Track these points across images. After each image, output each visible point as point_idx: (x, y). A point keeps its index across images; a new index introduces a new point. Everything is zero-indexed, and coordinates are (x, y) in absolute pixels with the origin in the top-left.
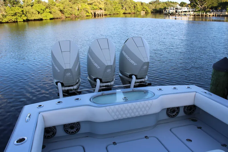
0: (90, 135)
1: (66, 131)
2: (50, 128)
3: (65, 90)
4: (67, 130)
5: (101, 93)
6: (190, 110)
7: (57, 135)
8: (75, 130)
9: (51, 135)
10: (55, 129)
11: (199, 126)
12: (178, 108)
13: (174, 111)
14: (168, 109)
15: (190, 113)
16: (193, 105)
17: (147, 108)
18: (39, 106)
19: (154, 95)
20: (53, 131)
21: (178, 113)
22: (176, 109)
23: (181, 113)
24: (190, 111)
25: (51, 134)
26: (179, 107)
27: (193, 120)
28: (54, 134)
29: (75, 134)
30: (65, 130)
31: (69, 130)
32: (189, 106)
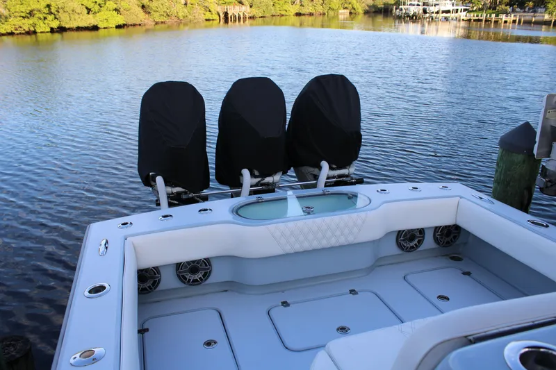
0: (231, 287)
1: (182, 278)
2: (146, 270)
3: (172, 193)
4: (183, 276)
5: (254, 198)
6: (448, 235)
7: (162, 286)
8: (200, 276)
9: (149, 287)
10: (159, 272)
11: (467, 270)
12: (422, 231)
13: (412, 238)
14: (400, 233)
15: (448, 242)
16: (454, 225)
17: (355, 230)
18: (122, 224)
19: (369, 202)
20: (152, 278)
21: (420, 242)
22: (418, 234)
23: (429, 242)
24: (449, 239)
25: (149, 283)
26: (423, 229)
27: (453, 258)
28: (156, 283)
29: (200, 283)
30: (178, 276)
31: (187, 275)
32: (446, 226)
